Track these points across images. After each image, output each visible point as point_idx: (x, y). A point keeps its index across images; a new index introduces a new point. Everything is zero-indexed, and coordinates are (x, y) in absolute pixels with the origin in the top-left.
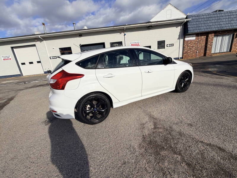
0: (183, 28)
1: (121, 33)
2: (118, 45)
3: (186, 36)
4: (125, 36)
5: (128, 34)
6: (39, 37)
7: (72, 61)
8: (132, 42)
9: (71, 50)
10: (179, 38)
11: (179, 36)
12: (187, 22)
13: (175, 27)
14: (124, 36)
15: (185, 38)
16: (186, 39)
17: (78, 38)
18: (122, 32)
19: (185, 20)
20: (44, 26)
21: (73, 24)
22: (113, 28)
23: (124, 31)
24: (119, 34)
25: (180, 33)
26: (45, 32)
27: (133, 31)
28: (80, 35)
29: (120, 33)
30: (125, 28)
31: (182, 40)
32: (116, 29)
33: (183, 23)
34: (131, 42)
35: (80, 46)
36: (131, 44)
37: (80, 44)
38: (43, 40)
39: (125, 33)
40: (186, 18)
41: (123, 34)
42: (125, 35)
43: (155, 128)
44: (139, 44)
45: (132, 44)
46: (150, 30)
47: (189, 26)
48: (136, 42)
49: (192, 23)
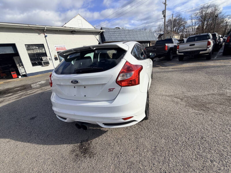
0: (101, 37)
1: (40, 34)
2: (37, 48)
4: (47, 38)
5: (50, 36)
8: (57, 45)
12: (103, 32)
14: (45, 38)
18: (42, 33)
24: (37, 34)
29: (39, 34)
30: (46, 28)
32: (32, 28)
33: (99, 32)
34: (56, 46)
39: (46, 35)
40: (101, 29)
41: (42, 35)
42: (46, 36)
44: (65, 48)
45: (57, 48)
46: (74, 35)
47: (105, 36)
48: (61, 46)
49: (106, 34)
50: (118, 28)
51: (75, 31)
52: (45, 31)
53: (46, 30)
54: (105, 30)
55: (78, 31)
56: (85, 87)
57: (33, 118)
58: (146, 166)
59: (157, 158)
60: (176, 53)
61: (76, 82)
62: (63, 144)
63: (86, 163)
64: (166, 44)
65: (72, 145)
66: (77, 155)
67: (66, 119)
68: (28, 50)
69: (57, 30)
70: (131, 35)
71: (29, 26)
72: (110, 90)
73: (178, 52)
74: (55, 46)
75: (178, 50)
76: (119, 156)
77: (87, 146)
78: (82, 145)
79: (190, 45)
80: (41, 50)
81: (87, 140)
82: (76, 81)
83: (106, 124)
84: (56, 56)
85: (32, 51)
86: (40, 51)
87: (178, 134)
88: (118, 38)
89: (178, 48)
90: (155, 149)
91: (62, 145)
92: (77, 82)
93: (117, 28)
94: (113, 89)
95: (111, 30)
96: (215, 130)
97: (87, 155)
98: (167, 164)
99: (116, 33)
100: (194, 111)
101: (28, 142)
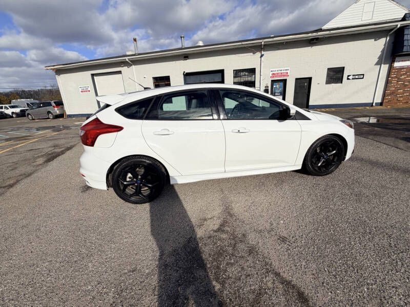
0: (393, 41)
1: (256, 53)
2: (247, 74)
3: (397, 59)
4: (262, 58)
5: (269, 55)
6: (127, 60)
7: (111, 105)
8: (275, 69)
9: (170, 81)
10: (379, 63)
11: (380, 58)
12: (403, 28)
13: (373, 40)
14: (260, 59)
15: (393, 61)
16: (397, 64)
17: (182, 61)
18: (257, 51)
19: (399, 24)
20: (135, 42)
21: (181, 37)
22: (240, 43)
23: (262, 49)
24: (252, 54)
25: (383, 51)
26: (137, 52)
27: (279, 49)
28: (186, 57)
29: (254, 54)
30: (263, 43)
31: (385, 68)
32: (246, 46)
35: (184, 74)
36: (272, 73)
37: (184, 72)
38: (132, 65)
39: (263, 53)
40: (404, 19)
41: (258, 54)
42: (262, 56)
43: (219, 230)
44: (287, 73)
45: (274, 74)
46: (313, 47)
47: (406, 37)
48: (281, 70)
51: (318, 38)
52: (262, 47)
53: (264, 45)
68: (235, 77)
71: (242, 44)
74: (272, 71)
80: (250, 77)
84: (268, 87)
85: (239, 79)
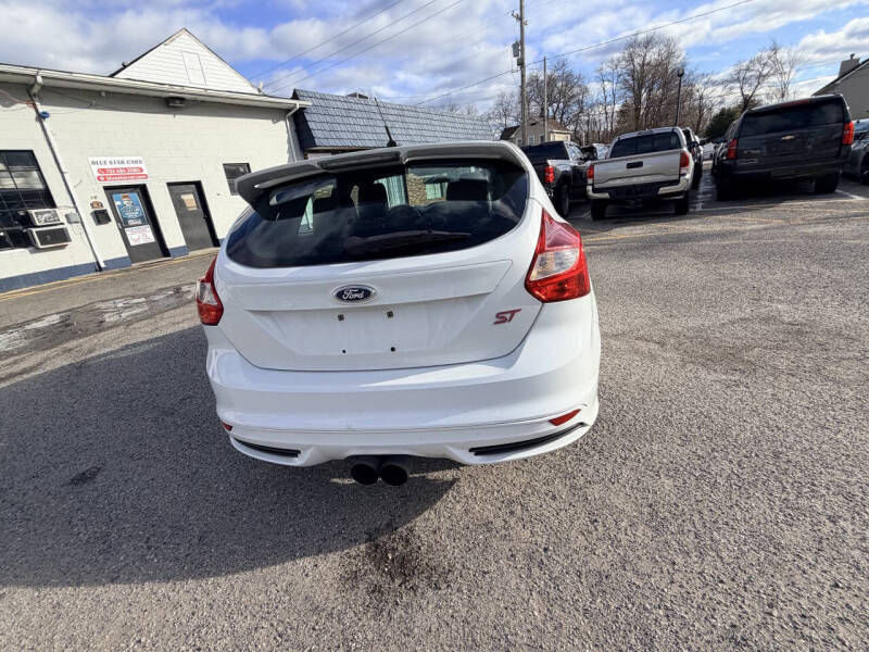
0: (294, 127)
1: (12, 104)
4: (46, 123)
5: (63, 118)
8: (102, 159)
12: (302, 110)
13: (270, 121)
14: (38, 125)
18: (22, 101)
19: (298, 104)
23: (34, 95)
25: (289, 142)
27: (91, 106)
29: (4, 107)
30: (39, 79)
33: (290, 110)
34: (96, 159)
36: (97, 167)
39: (42, 108)
40: (295, 96)
41: (23, 112)
42: (41, 117)
44: (141, 170)
45: (104, 170)
46: (177, 116)
47: (311, 125)
48: (123, 162)
49: (315, 118)
50: (361, 96)
51: (182, 99)
52: (36, 90)
53: (43, 87)
54: (310, 104)
55: (196, 101)
56: (390, 315)
57: (82, 479)
58: (650, 576)
59: (674, 543)
60: (586, 191)
61: (361, 295)
62: (293, 557)
63: (427, 610)
64: (549, 162)
65: (334, 557)
66: (376, 590)
67: (294, 453)
69: (99, 92)
70: (412, 126)
72: (502, 318)
73: (590, 188)
74: (94, 163)
75: (590, 181)
76: (545, 561)
77: (400, 548)
78: (377, 546)
79: (630, 166)
80: (22, 176)
81: (391, 527)
82: (360, 291)
83: (479, 451)
84: (100, 204)
86: (19, 181)
87: (699, 452)
88: (364, 136)
89: (592, 177)
90: (654, 514)
91: (288, 565)
92: (367, 294)
93: (354, 95)
94: (513, 313)
95: (333, 104)
96: (799, 426)
97: (415, 581)
98: (714, 554)
99: (353, 114)
100: (714, 376)
101: (113, 581)
